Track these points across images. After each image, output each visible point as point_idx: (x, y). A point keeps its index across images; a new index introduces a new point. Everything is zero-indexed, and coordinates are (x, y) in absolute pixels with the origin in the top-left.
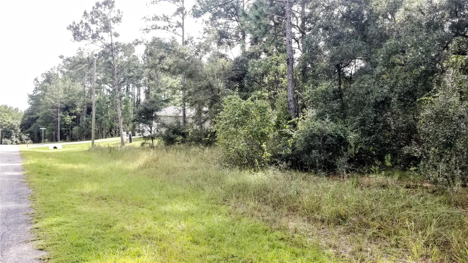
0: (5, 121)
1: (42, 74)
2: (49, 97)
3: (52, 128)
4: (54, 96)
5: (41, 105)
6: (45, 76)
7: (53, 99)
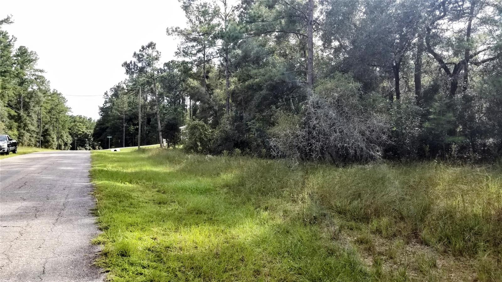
0: (79, 130)
1: (111, 89)
2: (116, 110)
3: (118, 136)
4: (120, 109)
5: (110, 116)
6: (113, 90)
7: (118, 111)
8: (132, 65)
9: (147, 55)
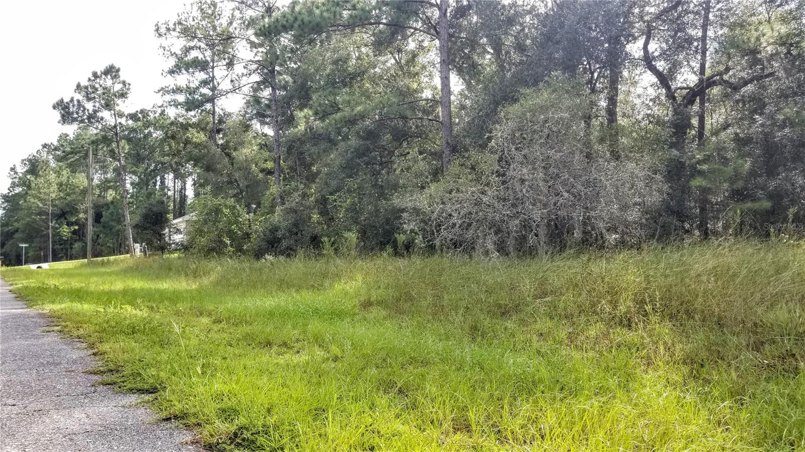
1: (23, 160)
2: (35, 197)
3: (39, 245)
4: (42, 196)
5: (22, 209)
6: (27, 163)
7: (41, 200)
8: (73, 106)
9: (104, 89)
